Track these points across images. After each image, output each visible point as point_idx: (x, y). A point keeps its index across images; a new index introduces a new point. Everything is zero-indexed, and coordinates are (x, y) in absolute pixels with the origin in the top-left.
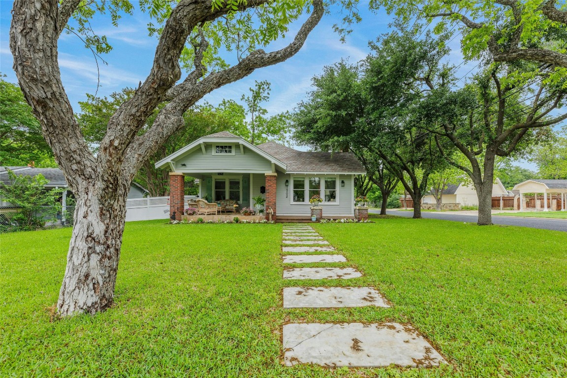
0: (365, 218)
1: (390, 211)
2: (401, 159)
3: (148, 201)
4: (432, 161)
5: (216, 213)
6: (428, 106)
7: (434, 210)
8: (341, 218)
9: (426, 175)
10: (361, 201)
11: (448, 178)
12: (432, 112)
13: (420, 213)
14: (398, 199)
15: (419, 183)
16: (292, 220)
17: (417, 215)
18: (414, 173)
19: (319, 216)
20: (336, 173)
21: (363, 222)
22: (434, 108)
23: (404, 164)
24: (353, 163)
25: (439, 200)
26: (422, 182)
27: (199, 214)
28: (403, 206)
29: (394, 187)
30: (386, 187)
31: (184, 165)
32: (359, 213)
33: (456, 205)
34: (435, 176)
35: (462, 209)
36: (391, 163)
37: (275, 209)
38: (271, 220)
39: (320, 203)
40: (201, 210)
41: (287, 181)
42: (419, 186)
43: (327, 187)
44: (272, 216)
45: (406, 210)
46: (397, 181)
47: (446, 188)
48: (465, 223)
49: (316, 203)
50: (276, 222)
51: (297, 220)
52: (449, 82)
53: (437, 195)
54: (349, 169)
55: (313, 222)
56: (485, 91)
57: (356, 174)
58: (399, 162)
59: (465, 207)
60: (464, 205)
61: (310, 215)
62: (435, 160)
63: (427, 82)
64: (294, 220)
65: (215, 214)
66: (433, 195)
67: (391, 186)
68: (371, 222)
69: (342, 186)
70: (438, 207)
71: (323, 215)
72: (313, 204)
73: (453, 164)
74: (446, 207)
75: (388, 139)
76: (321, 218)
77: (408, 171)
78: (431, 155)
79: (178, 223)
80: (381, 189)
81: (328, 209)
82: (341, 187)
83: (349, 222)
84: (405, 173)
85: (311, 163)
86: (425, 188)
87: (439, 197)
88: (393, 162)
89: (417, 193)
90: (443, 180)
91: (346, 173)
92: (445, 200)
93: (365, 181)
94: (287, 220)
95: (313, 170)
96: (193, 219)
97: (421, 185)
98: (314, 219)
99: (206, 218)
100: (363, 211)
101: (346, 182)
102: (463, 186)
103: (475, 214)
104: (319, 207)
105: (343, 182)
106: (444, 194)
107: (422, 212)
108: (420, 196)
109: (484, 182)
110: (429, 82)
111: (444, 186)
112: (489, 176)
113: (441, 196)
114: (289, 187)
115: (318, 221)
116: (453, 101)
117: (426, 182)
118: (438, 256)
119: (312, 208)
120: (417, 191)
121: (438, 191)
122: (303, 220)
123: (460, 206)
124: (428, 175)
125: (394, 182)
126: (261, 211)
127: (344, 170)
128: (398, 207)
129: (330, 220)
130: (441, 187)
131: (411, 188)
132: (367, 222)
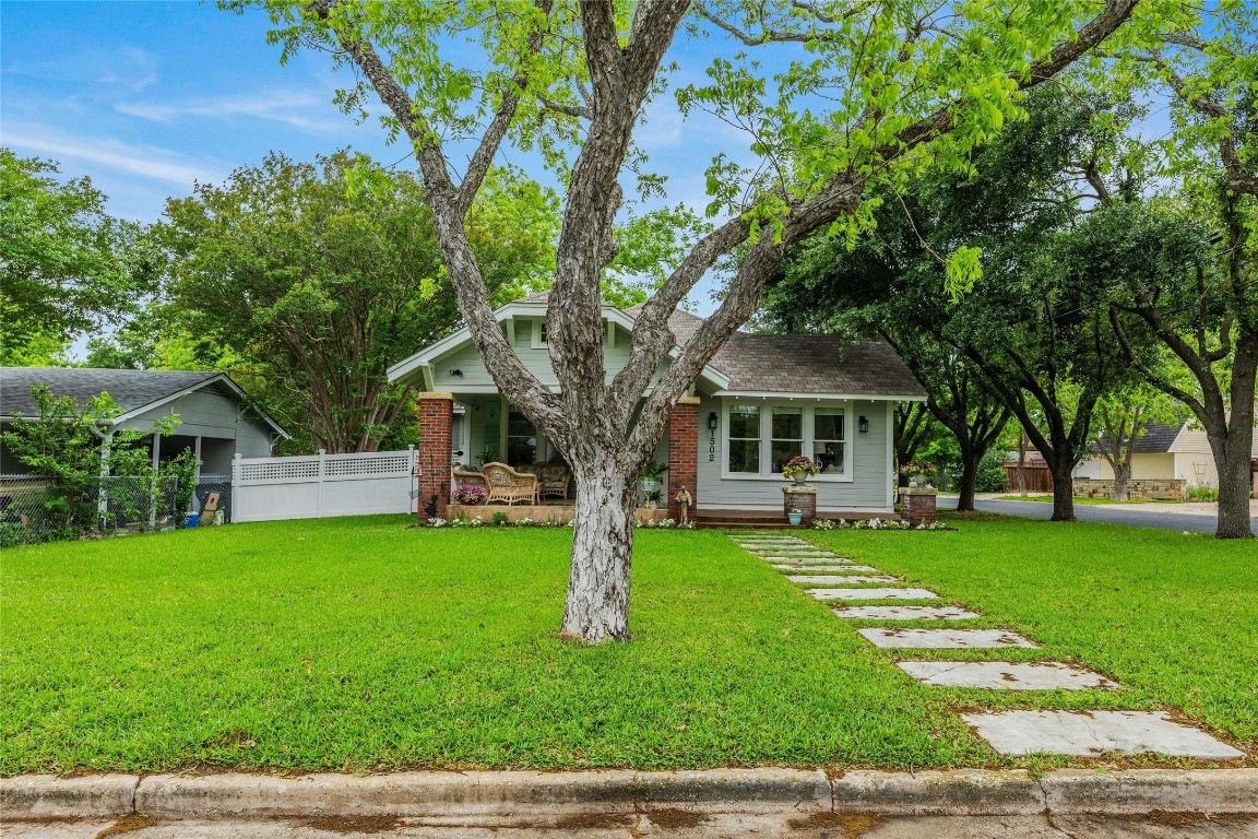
0: (931, 519)
1: (982, 499)
2: (1019, 362)
3: (322, 467)
4: (1100, 367)
5: (533, 499)
6: (1092, 248)
7: (1107, 497)
8: (867, 517)
9: (1086, 404)
10: (918, 472)
11: (1147, 406)
12: (1102, 266)
13: (1071, 508)
14: (997, 465)
15: (1068, 427)
16: (736, 520)
17: (1063, 512)
18: (1054, 399)
19: (807, 513)
20: (846, 397)
21: (926, 529)
22: (1105, 257)
23: (1028, 376)
24: (888, 370)
25: (1122, 471)
26: (1076, 424)
27: (490, 503)
28: (1014, 487)
29: (995, 433)
30: (974, 432)
31: (458, 373)
32: (912, 503)
33: (1174, 484)
34: (1110, 404)
35: (1192, 497)
36: (993, 371)
37: (696, 490)
38: (686, 519)
39: (809, 478)
40: (498, 492)
41: (713, 417)
42: (1067, 436)
43: (820, 433)
44: (689, 509)
45: (1025, 497)
46: (1005, 416)
47: (1142, 432)
48: (1186, 533)
49: (800, 476)
50: (698, 527)
51: (749, 520)
52: (1142, 178)
53: (1117, 455)
54: (883, 387)
55: (794, 527)
56: (1231, 206)
57: (899, 399)
58: (1013, 368)
59: (1201, 490)
60: (1195, 485)
61: (782, 509)
62: (1109, 365)
63: (1088, 177)
64: (741, 520)
65: (529, 503)
66: (1106, 454)
67: (990, 430)
68: (945, 528)
69: (861, 431)
70: (1119, 491)
71: (818, 509)
72: (792, 478)
73: (1156, 382)
74: (1144, 491)
75: (994, 319)
76: (814, 516)
77: (1038, 393)
78: (1099, 350)
79: (446, 526)
80: (961, 437)
81: (832, 491)
82: (857, 434)
83: (888, 528)
84: (1029, 397)
85: (776, 367)
86: (1084, 440)
87: (1123, 459)
88: (998, 370)
89: (1061, 453)
90: (1134, 410)
91: (873, 398)
92: (1142, 469)
93: (909, 412)
94: (725, 520)
95: (786, 387)
96: (479, 514)
97: (1074, 432)
98: (795, 519)
99: (514, 513)
100: (924, 499)
101: (873, 420)
102: (1190, 428)
103: (1210, 510)
104: (810, 488)
105: (863, 421)
106: (1139, 451)
107: (1076, 504)
108: (1071, 463)
109: (1233, 432)
110: (1095, 174)
111: (1136, 429)
112: (1243, 418)
113: (1128, 458)
114: (717, 432)
115: (807, 523)
116: (1150, 242)
117: (1087, 423)
118: (1117, 590)
119: (790, 490)
120: (1063, 447)
121: (1119, 441)
122: (765, 520)
123: (1184, 489)
124: (1091, 405)
125: (996, 420)
126: (655, 497)
127: (864, 390)
128: (1000, 489)
129: (838, 521)
130: (1129, 430)
131: (1046, 438)
132: (937, 529)
